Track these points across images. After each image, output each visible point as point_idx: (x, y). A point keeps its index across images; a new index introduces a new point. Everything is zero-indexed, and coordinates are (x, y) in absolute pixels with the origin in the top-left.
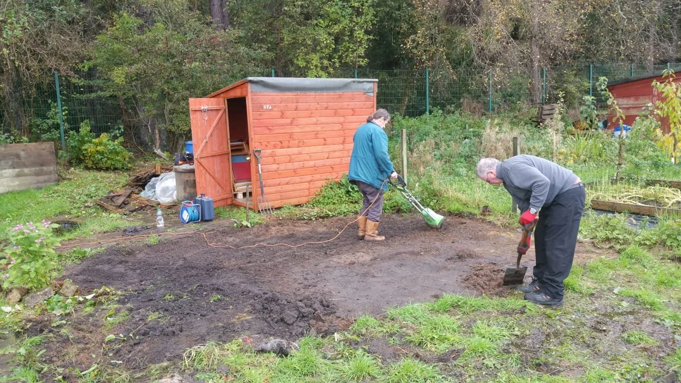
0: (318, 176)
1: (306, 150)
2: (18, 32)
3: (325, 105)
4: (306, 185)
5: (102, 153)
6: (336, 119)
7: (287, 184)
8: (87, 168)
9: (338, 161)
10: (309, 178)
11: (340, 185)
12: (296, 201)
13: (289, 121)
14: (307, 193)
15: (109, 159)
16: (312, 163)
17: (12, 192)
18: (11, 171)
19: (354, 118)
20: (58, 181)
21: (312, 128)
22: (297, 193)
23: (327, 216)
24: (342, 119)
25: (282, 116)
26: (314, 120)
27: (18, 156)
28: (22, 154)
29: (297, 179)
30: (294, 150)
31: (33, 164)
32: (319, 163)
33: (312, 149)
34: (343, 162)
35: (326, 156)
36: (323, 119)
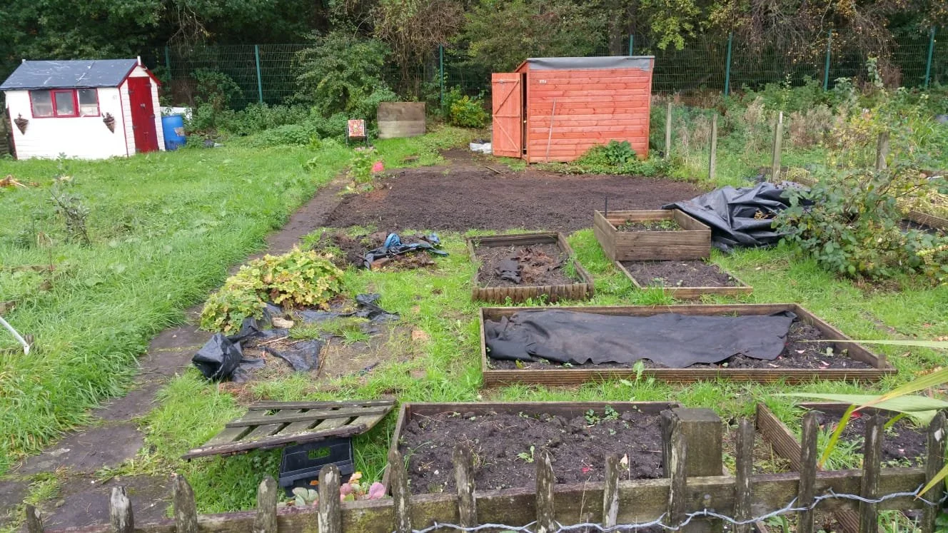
0: (585, 140)
1: (576, 117)
2: (410, 15)
3: (597, 80)
4: (573, 147)
5: (463, 112)
6: (606, 92)
7: (556, 144)
8: (453, 125)
9: (606, 128)
10: (576, 141)
11: (605, 149)
12: (562, 159)
13: (561, 93)
14: (574, 153)
15: (468, 118)
16: (580, 129)
17: (394, 139)
18: (395, 122)
19: (627, 91)
20: (426, 132)
21: (583, 99)
22: (564, 153)
23: (580, 173)
24: (613, 92)
25: (556, 88)
26: (585, 92)
27: (400, 112)
28: (403, 110)
29: (566, 141)
30: (566, 117)
31: (410, 119)
32: (586, 129)
33: (581, 117)
34: (612, 130)
35: (595, 123)
36: (595, 92)
